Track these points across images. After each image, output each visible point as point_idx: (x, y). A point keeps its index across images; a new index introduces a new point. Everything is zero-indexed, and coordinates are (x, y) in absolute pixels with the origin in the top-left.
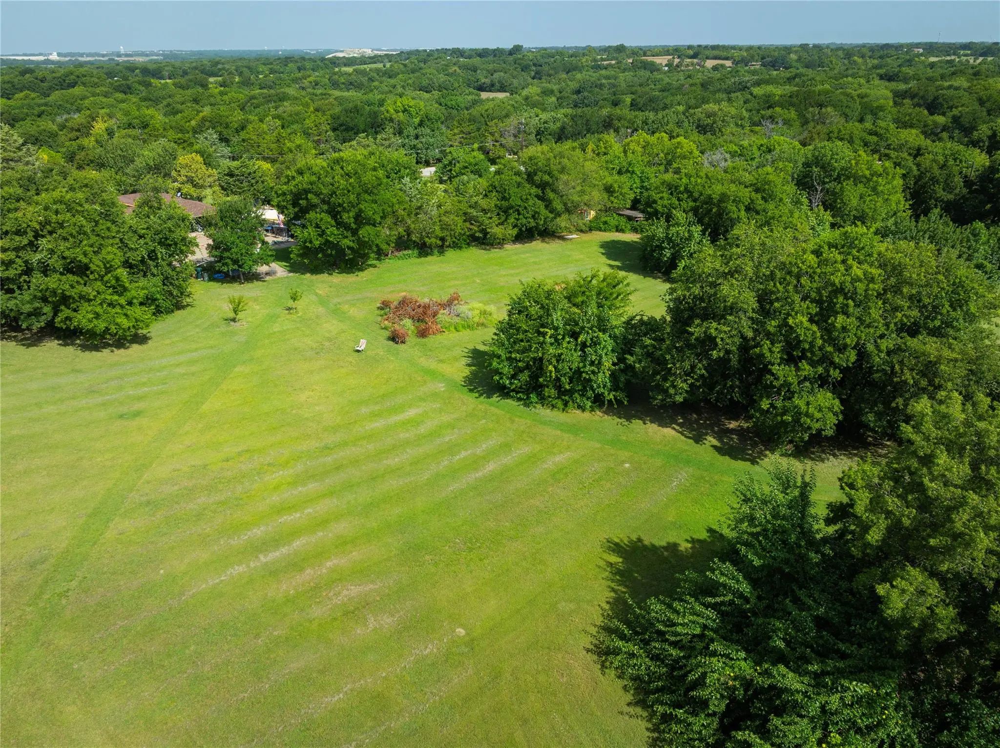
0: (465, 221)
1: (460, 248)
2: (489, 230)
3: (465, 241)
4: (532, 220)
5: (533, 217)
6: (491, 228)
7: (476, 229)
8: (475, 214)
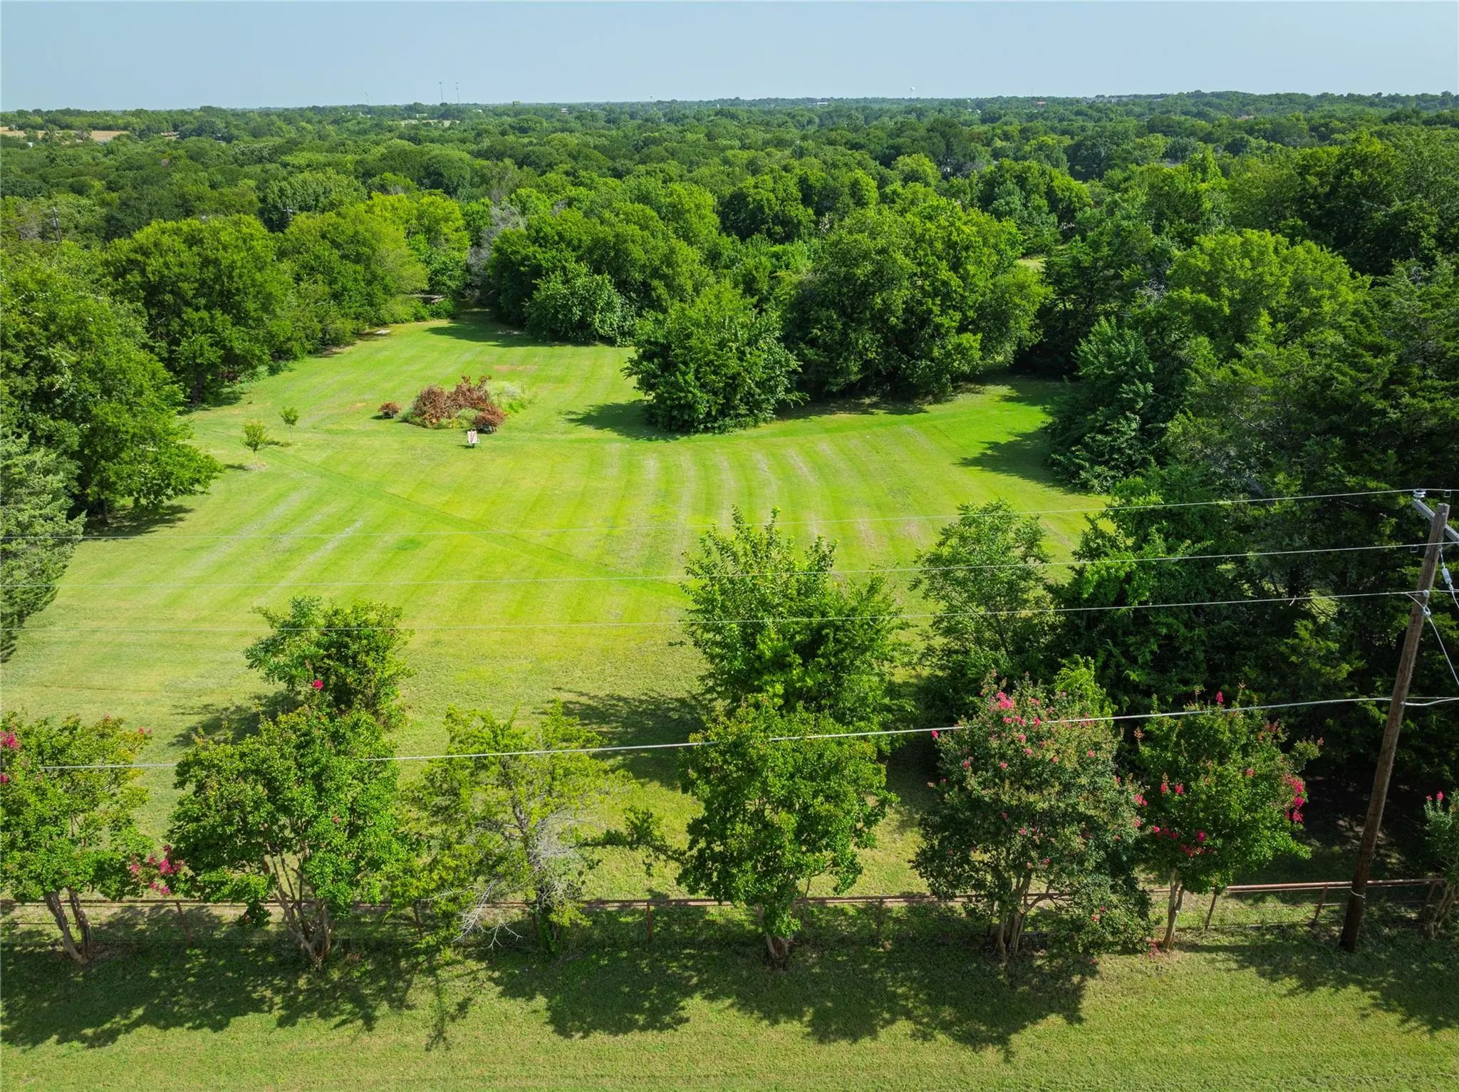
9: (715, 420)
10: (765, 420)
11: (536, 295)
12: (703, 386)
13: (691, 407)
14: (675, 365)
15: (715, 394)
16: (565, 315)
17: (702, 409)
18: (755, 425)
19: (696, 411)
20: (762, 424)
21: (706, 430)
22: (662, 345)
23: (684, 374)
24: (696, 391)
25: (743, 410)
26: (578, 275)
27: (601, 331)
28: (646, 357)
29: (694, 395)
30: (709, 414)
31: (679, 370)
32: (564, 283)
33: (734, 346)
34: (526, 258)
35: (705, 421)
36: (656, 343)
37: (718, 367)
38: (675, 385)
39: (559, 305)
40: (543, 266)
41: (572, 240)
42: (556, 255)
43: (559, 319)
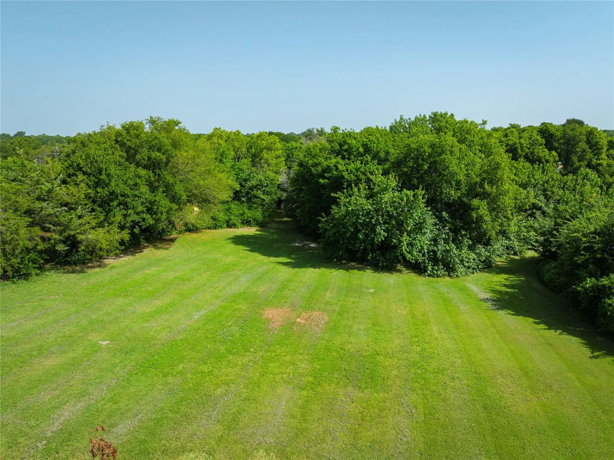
0: (32, 225)
1: (26, 276)
2: (80, 237)
3: (34, 262)
4: (147, 216)
5: (149, 210)
6: (84, 232)
7: (56, 236)
8: (50, 211)
11: (334, 209)
16: (366, 235)
26: (386, 189)
27: (408, 256)
32: (367, 198)
34: (328, 169)
39: (360, 223)
40: (345, 179)
41: (379, 152)
42: (360, 168)
43: (359, 239)
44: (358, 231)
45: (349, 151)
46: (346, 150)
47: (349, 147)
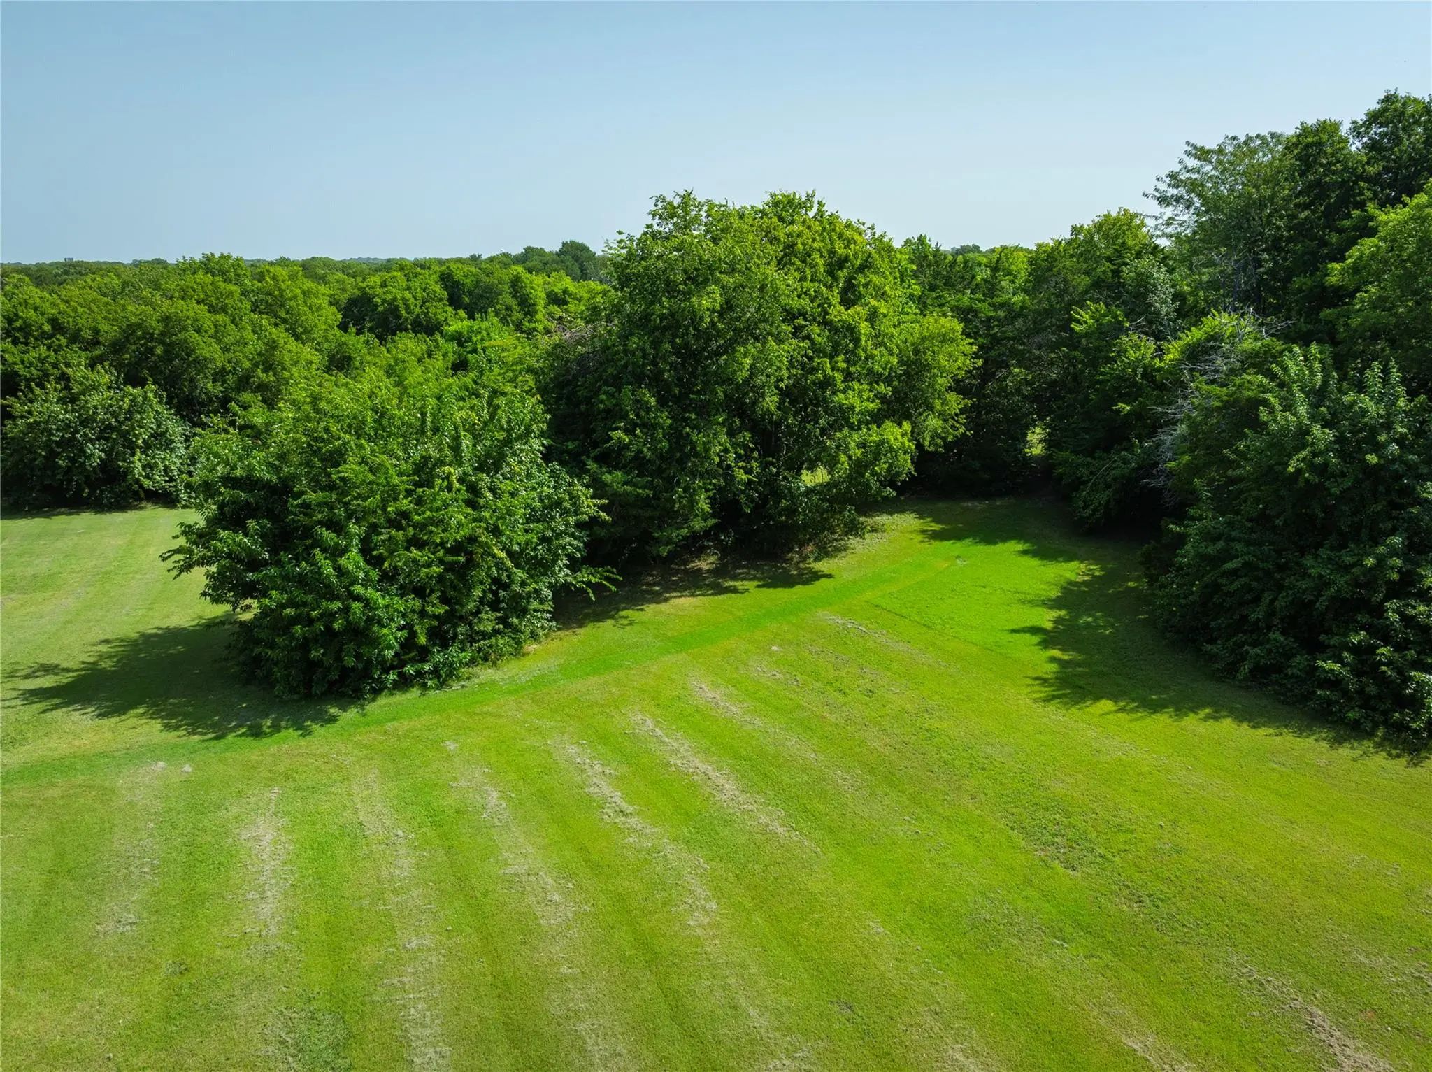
9: (424, 654)
10: (534, 636)
12: (388, 578)
13: (361, 634)
14: (308, 532)
15: (420, 592)
16: (71, 460)
17: (391, 635)
18: (518, 652)
19: (374, 642)
20: (531, 647)
21: (404, 683)
22: (267, 485)
23: (336, 553)
24: (371, 593)
25: (487, 622)
26: (94, 388)
28: (231, 518)
29: (367, 602)
30: (408, 644)
31: (318, 543)
32: (63, 403)
33: (455, 472)
35: (399, 663)
36: (248, 483)
37: (421, 526)
38: (315, 585)
39: (56, 442)
40: (20, 376)
41: (79, 330)
42: (48, 356)
43: (60, 467)
44: (53, 455)
45: (26, 329)
46: (20, 329)
47: (24, 323)
